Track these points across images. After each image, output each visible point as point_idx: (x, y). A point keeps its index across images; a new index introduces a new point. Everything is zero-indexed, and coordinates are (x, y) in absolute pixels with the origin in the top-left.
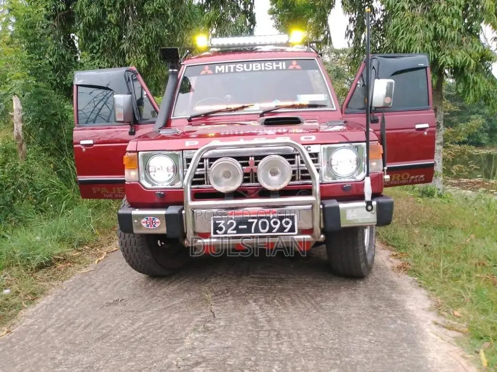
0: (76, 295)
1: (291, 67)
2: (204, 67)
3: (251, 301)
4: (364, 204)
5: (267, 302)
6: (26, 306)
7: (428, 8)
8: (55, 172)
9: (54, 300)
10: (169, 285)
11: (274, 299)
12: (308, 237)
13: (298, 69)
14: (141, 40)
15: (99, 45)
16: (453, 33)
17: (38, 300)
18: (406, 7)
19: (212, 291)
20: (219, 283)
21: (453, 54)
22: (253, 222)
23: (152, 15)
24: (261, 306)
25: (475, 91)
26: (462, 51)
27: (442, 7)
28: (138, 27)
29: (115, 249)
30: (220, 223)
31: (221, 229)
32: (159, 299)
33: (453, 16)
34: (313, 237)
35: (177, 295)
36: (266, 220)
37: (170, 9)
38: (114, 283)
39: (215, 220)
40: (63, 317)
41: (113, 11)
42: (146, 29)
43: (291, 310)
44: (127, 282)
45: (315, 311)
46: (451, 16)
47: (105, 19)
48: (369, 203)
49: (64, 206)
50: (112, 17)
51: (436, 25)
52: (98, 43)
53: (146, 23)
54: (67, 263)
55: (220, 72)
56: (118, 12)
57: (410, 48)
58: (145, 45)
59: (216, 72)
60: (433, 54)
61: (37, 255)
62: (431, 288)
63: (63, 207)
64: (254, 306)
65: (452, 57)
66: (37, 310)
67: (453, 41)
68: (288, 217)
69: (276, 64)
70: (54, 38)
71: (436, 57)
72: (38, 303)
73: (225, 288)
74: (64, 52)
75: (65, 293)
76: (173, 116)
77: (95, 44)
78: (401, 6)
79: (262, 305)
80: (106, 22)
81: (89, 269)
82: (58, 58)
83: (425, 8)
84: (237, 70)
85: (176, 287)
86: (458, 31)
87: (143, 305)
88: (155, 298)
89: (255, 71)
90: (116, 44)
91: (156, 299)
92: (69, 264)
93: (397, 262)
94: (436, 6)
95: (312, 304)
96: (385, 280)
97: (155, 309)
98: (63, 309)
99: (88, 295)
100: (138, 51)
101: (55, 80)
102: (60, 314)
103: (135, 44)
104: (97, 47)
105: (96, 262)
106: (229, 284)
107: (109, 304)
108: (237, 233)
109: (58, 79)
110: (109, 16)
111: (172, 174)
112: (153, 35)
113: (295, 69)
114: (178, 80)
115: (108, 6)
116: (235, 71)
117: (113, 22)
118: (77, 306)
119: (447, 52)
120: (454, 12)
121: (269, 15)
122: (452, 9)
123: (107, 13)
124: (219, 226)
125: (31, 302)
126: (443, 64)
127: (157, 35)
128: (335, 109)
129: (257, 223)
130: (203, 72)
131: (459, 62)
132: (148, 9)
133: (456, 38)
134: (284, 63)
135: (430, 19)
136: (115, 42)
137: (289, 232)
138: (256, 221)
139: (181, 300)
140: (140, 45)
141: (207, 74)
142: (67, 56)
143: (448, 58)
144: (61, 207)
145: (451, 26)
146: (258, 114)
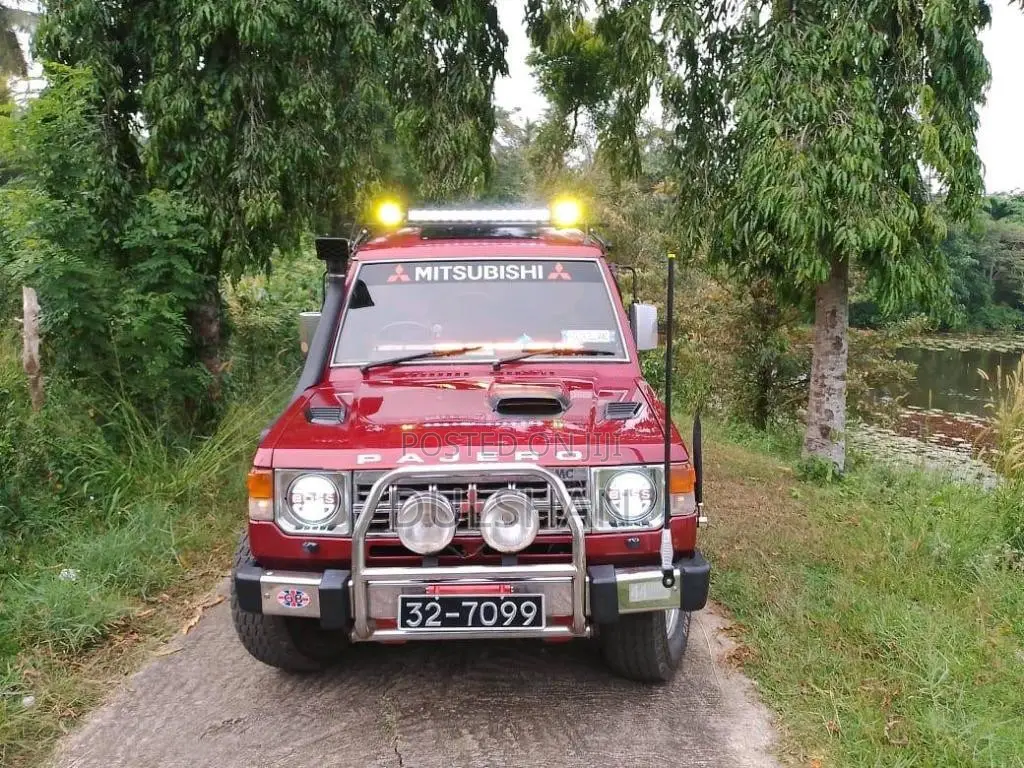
0: (155, 707)
1: (553, 276)
2: (394, 268)
3: (465, 731)
4: (659, 574)
5: (491, 734)
6: (65, 730)
7: (818, 135)
8: (99, 429)
9: (116, 718)
10: (321, 688)
11: (506, 726)
12: (563, 629)
13: (567, 281)
14: (273, 164)
15: (188, 170)
16: (862, 186)
17: (87, 717)
18: (779, 130)
19: (398, 708)
20: (411, 688)
21: (861, 226)
22: (471, 607)
23: (294, 116)
24: (481, 742)
25: (899, 292)
26: (877, 219)
27: (843, 136)
28: (265, 139)
29: (219, 600)
30: (412, 608)
31: (414, 617)
32: (305, 720)
33: (862, 155)
34: (573, 630)
35: (336, 714)
36: (492, 604)
37: (329, 104)
38: (220, 682)
39: (405, 601)
40: (135, 755)
41: (219, 106)
42: (282, 141)
43: (532, 750)
44: (244, 680)
45: (573, 753)
46: (859, 154)
47: (201, 119)
48: (668, 574)
49: (116, 496)
50: (216, 117)
51: (831, 169)
52: (186, 165)
53: (282, 130)
54: (132, 633)
55: (423, 280)
56: (228, 107)
57: (781, 213)
58: (278, 174)
59: (417, 278)
60: (824, 223)
61: (80, 622)
62: (777, 705)
63: (114, 500)
64: (469, 741)
65: (858, 232)
66: (86, 739)
67: (861, 200)
68: (530, 599)
69: (527, 269)
70: (100, 152)
71: (830, 230)
72: (87, 723)
73: (419, 701)
74: (118, 179)
75: (133, 702)
76: (334, 363)
77: (179, 167)
78: (769, 127)
79: (483, 740)
80: (203, 127)
81: (174, 646)
82: (106, 192)
83: (812, 135)
84: (455, 277)
85: (332, 695)
86: (872, 180)
87: (276, 734)
88: (298, 718)
89: (487, 281)
90: (222, 170)
91: (299, 721)
92: (136, 636)
93: (730, 645)
94: (833, 133)
95: (570, 737)
96: (703, 685)
97: (298, 744)
98: (133, 737)
99: (176, 707)
100: (263, 184)
101: (99, 235)
102: (129, 750)
103: (258, 170)
104: (185, 175)
105: (185, 631)
106: (429, 691)
107: (215, 730)
108: (442, 626)
109: (104, 233)
110: (210, 114)
111: (331, 507)
112: (296, 155)
113: (559, 279)
114: (344, 290)
115: (209, 95)
116: (451, 279)
117: (217, 127)
118: (158, 731)
119: (850, 221)
120: (864, 146)
121: (528, 66)
122: (862, 141)
123: (206, 108)
124: (412, 612)
125: (73, 722)
126: (841, 244)
127: (303, 155)
128: (628, 360)
129: (478, 608)
130: (393, 278)
131: (871, 241)
132: (287, 105)
133: (868, 195)
134: (540, 268)
135: (821, 156)
136: (220, 164)
137: (532, 625)
138: (475, 604)
139: (344, 724)
140: (270, 172)
141: (399, 281)
142: (123, 189)
143: (852, 233)
144: (111, 499)
145: (858, 172)
146: (491, 363)
